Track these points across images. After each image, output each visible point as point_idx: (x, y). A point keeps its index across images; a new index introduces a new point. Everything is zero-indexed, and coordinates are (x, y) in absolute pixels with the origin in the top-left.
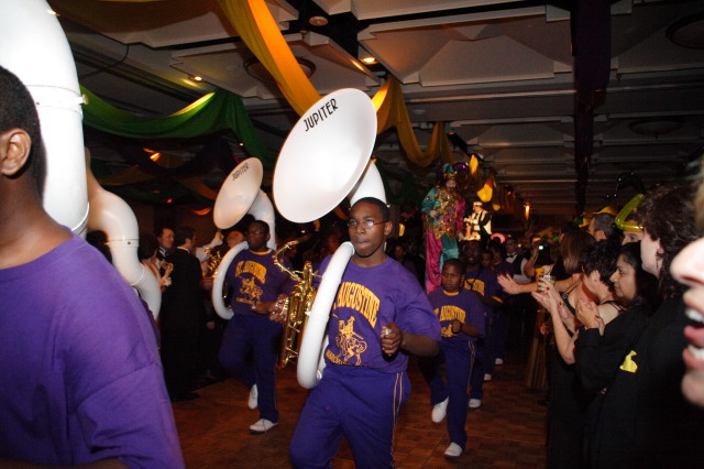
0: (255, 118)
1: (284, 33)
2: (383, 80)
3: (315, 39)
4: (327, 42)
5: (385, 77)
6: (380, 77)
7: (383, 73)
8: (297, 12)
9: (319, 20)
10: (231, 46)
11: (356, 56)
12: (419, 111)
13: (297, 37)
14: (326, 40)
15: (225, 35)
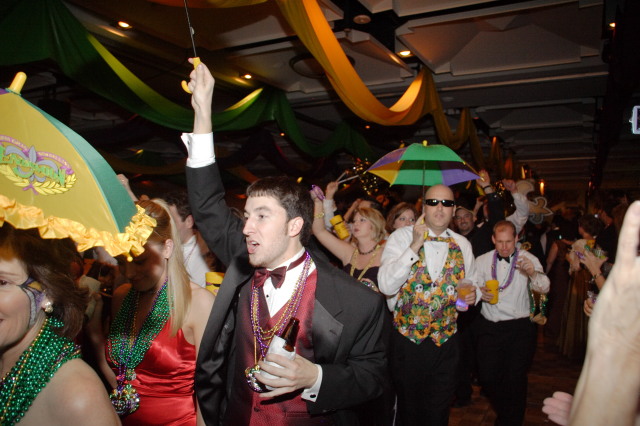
0: (298, 111)
1: (334, 31)
2: (416, 71)
3: (357, 36)
4: (368, 38)
5: (418, 69)
6: (413, 68)
7: (415, 65)
8: (342, 12)
9: (362, 19)
10: (288, 45)
11: (393, 51)
12: (448, 99)
13: (342, 35)
14: (366, 37)
15: (282, 35)
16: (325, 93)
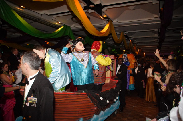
0: (74, 32)
1: (84, 9)
3: (91, 11)
5: (108, 20)
6: (107, 20)
7: (108, 19)
8: (86, 4)
9: (92, 6)
10: (70, 13)
11: (101, 15)
12: (117, 29)
13: (86, 11)
14: (93, 11)
15: (68, 11)
16: (81, 28)
